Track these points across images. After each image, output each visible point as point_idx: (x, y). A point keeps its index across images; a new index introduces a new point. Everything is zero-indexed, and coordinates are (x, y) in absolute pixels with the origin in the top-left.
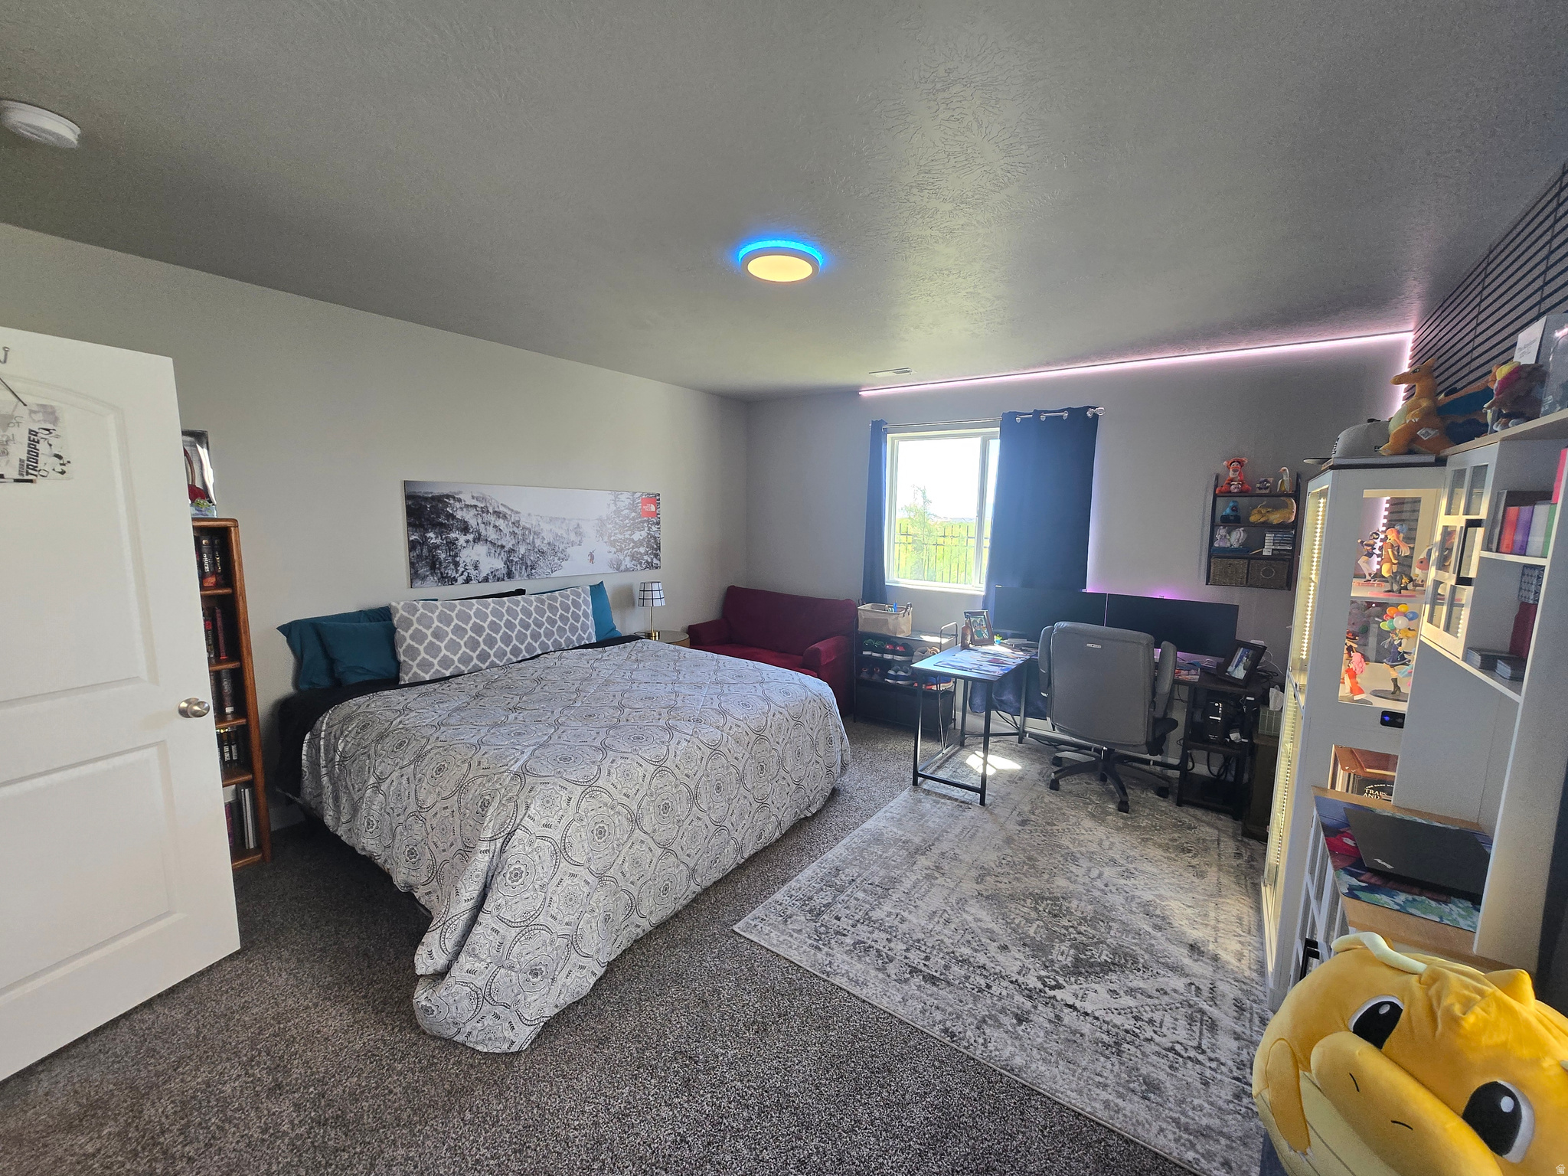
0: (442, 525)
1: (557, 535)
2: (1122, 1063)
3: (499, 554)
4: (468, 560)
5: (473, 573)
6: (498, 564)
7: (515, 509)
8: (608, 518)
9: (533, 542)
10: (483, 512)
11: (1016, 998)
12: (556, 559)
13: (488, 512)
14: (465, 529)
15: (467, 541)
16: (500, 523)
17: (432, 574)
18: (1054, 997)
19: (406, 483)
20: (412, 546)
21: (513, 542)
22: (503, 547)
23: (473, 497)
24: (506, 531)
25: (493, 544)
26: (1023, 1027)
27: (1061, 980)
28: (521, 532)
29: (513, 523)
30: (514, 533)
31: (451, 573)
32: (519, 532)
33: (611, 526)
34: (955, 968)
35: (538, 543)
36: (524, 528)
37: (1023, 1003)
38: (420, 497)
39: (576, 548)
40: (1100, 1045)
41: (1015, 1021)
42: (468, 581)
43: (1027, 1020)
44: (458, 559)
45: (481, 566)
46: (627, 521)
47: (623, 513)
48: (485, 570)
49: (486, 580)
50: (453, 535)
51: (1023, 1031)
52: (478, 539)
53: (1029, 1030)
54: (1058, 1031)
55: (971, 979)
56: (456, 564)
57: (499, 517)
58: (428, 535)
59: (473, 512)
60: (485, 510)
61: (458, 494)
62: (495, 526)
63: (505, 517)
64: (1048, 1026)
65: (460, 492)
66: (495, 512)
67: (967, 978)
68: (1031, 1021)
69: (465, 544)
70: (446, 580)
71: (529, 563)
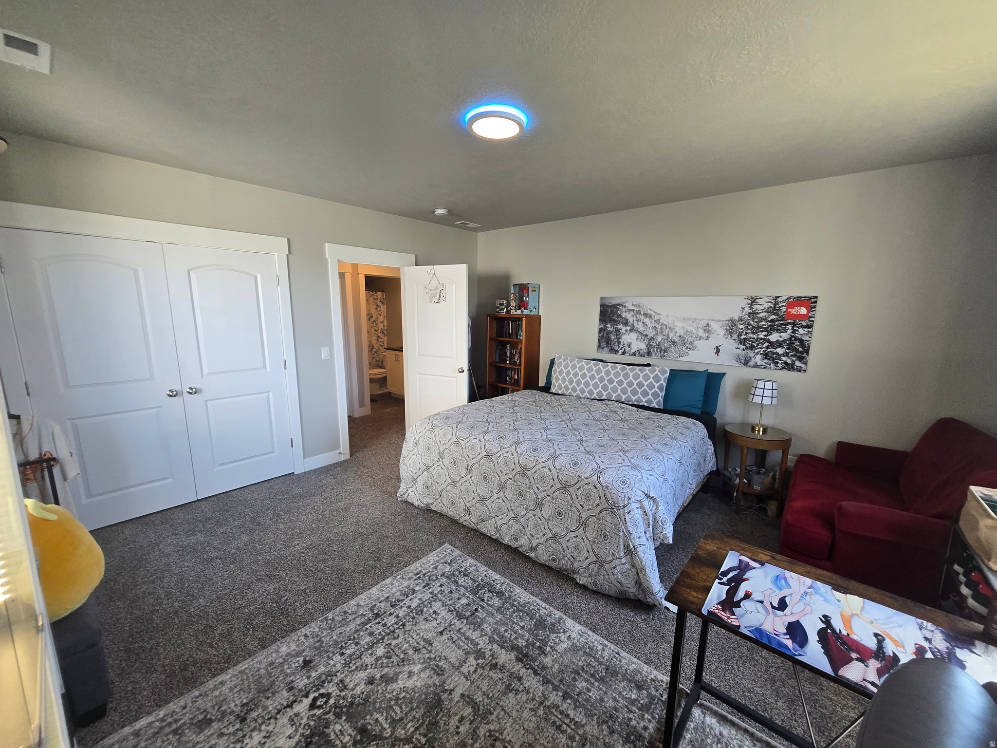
0: (615, 321)
1: (687, 331)
2: (232, 712)
3: (644, 340)
4: (625, 342)
5: (627, 349)
6: (643, 346)
7: (658, 312)
8: (741, 320)
9: (668, 334)
10: (637, 314)
11: (323, 668)
12: (684, 348)
13: (640, 313)
14: (626, 323)
15: (626, 331)
16: (647, 321)
17: (607, 347)
18: (307, 696)
19: (602, 298)
20: (600, 330)
21: (654, 333)
22: (647, 336)
23: (633, 305)
24: (650, 326)
25: (641, 333)
26: (301, 662)
27: (318, 712)
28: (660, 327)
29: (655, 321)
30: (655, 328)
31: (616, 347)
32: (658, 327)
33: (742, 326)
34: (368, 639)
35: (671, 335)
36: (662, 324)
37: (316, 671)
38: (606, 305)
39: (703, 341)
40: (253, 706)
41: (308, 659)
42: (624, 353)
43: (303, 667)
44: (620, 340)
45: (632, 346)
46: (763, 323)
47: (761, 315)
48: (634, 349)
49: (634, 354)
50: (619, 326)
51: (298, 661)
52: (632, 330)
53: (297, 665)
54: (282, 683)
55: (354, 646)
56: (619, 343)
57: (647, 317)
58: (607, 326)
59: (632, 313)
60: (639, 313)
61: (624, 303)
62: (643, 323)
63: (651, 317)
64: (291, 679)
65: (626, 302)
66: (645, 314)
67: (357, 644)
68: (301, 670)
69: (625, 332)
70: (614, 351)
71: (663, 348)
